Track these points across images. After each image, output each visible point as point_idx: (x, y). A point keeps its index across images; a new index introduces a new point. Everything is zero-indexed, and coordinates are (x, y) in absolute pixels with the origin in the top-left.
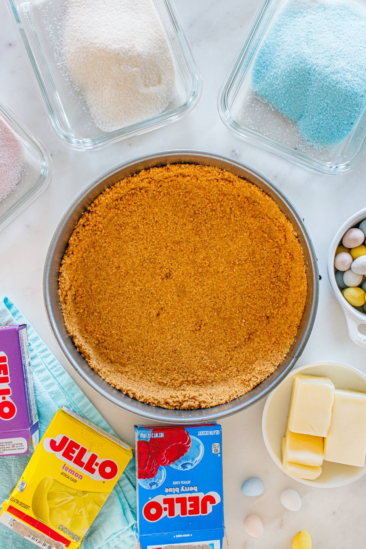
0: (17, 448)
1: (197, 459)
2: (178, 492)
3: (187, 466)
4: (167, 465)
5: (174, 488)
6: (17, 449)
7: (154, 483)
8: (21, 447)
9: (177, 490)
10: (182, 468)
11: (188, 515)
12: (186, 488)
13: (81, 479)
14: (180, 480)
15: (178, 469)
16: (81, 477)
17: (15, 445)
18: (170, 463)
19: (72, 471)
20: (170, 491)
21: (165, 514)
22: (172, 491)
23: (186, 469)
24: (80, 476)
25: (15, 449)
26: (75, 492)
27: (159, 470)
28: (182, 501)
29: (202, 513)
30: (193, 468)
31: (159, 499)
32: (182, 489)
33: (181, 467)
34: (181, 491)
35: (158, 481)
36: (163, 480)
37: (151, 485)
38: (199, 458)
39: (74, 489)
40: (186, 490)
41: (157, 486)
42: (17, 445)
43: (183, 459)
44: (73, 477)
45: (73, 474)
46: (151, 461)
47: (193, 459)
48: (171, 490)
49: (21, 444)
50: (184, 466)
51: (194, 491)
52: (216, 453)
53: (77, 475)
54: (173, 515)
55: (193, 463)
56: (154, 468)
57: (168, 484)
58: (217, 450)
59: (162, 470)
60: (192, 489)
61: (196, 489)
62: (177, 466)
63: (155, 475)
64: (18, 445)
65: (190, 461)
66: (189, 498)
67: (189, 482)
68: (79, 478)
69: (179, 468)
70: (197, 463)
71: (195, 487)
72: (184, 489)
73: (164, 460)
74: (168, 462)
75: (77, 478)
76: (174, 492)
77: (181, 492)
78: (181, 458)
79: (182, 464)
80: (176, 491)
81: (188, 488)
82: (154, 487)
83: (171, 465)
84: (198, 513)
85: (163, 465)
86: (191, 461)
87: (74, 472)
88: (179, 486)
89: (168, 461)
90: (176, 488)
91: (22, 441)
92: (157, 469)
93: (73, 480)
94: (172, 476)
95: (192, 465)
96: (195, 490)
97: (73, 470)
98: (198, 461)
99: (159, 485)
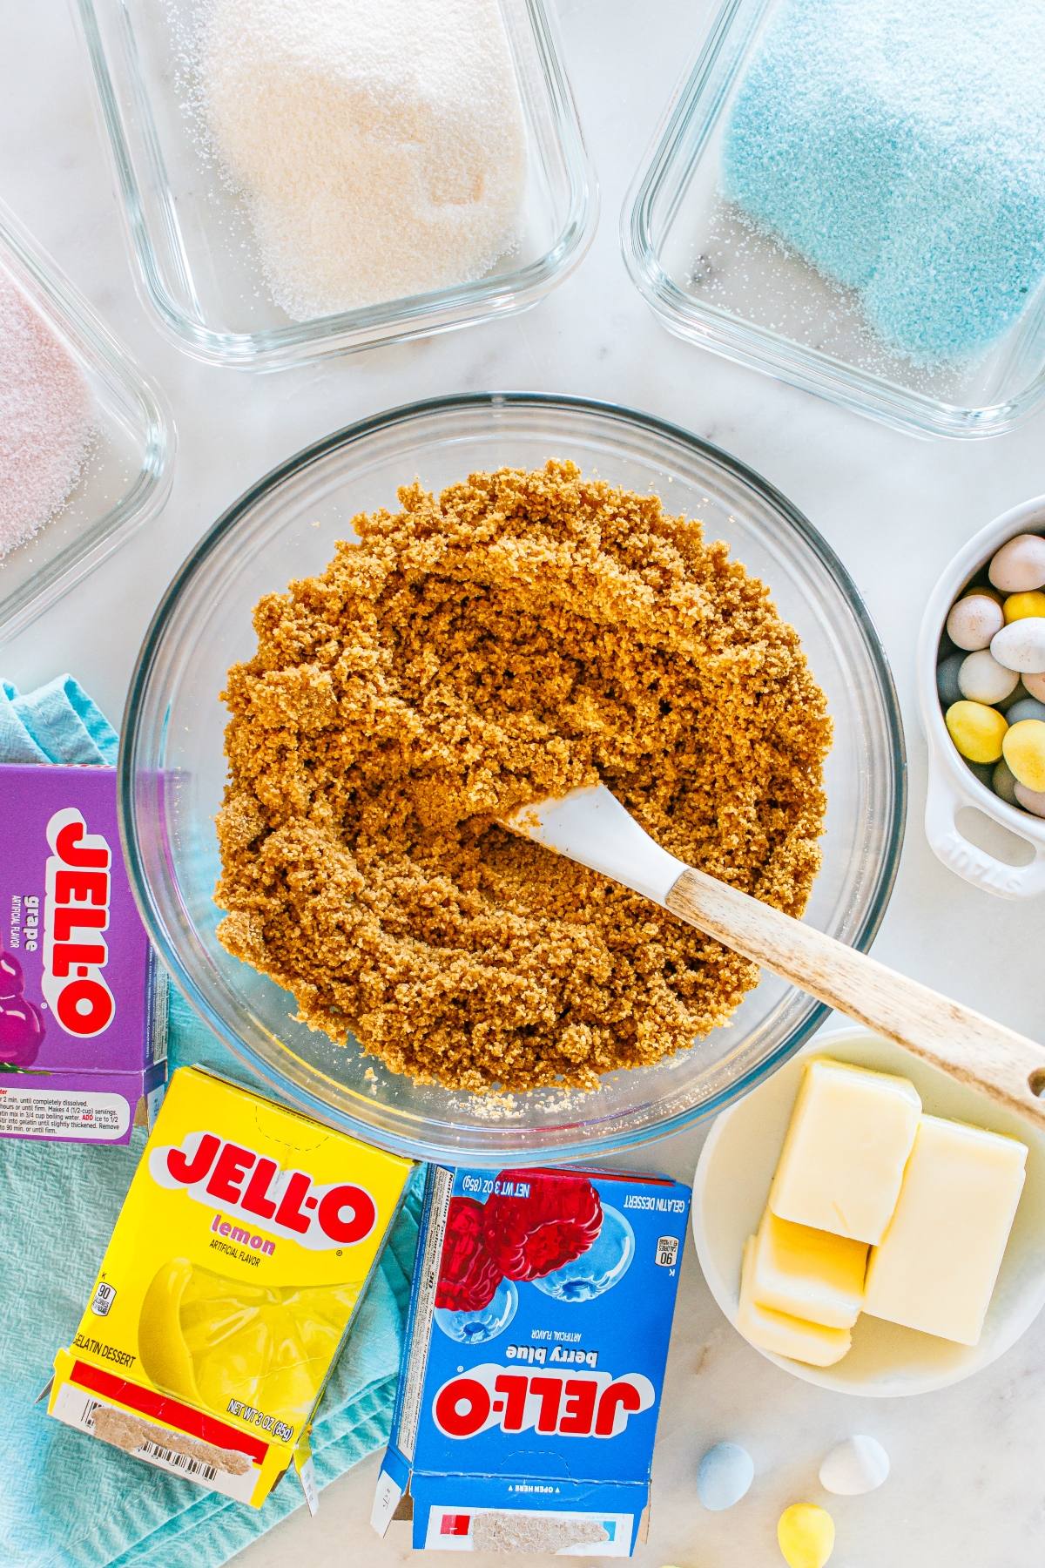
0: (98, 1123)
1: (611, 1274)
2: (542, 1362)
3: (578, 1289)
4: (524, 1280)
5: (532, 1350)
6: (98, 1126)
7: (479, 1328)
8: (110, 1123)
9: (540, 1355)
10: (564, 1294)
11: (557, 1431)
12: (565, 1353)
13: (271, 1253)
14: (552, 1329)
15: (554, 1295)
16: (270, 1247)
17: (94, 1115)
18: (532, 1275)
19: (241, 1234)
20: (519, 1357)
21: (495, 1419)
22: (525, 1357)
23: (574, 1299)
24: (268, 1243)
25: (91, 1126)
26: (259, 1293)
27: (498, 1293)
28: (549, 1389)
29: (598, 1431)
30: (594, 1297)
31: (485, 1375)
32: (555, 1356)
33: (561, 1291)
34: (552, 1359)
35: (490, 1323)
36: (507, 1320)
37: (469, 1331)
38: (615, 1273)
39: (255, 1286)
40: (564, 1359)
41: (486, 1336)
42: (98, 1116)
43: (571, 1269)
44: (249, 1249)
45: (245, 1242)
46: (481, 1262)
47: (598, 1275)
48: (522, 1353)
49: (112, 1113)
50: (570, 1289)
51: (585, 1366)
52: (666, 1265)
53: (257, 1242)
54: (518, 1426)
55: (597, 1283)
56: (488, 1282)
57: (517, 1334)
58: (667, 1258)
59: (508, 1293)
60: (580, 1358)
61: (592, 1359)
62: (550, 1287)
63: (486, 1305)
64: (102, 1116)
65: (591, 1279)
66: (570, 1383)
67: (578, 1337)
68: (265, 1250)
69: (558, 1293)
70: (609, 1286)
71: (590, 1354)
72: (561, 1356)
73: (519, 1262)
74: (528, 1272)
75: (257, 1253)
76: (531, 1361)
77: (549, 1364)
78: (566, 1265)
79: (565, 1282)
80: (537, 1358)
81: (572, 1353)
82: (478, 1337)
83: (535, 1282)
84: (587, 1431)
85: (514, 1278)
86: (592, 1277)
87: (248, 1235)
88: (548, 1346)
89: (530, 1267)
90: (539, 1351)
91: (118, 1104)
92: (496, 1286)
93: (248, 1259)
94: (534, 1313)
95: (593, 1288)
96: (588, 1361)
97: (245, 1229)
98: (614, 1280)
99: (493, 1335)
